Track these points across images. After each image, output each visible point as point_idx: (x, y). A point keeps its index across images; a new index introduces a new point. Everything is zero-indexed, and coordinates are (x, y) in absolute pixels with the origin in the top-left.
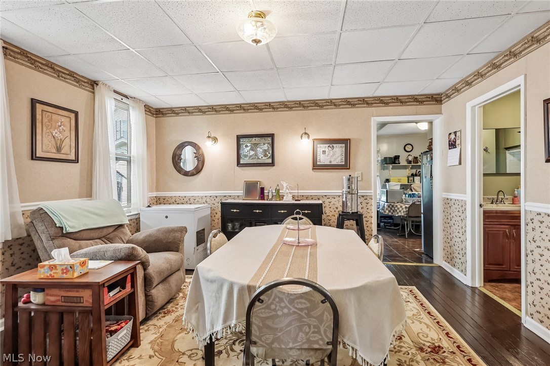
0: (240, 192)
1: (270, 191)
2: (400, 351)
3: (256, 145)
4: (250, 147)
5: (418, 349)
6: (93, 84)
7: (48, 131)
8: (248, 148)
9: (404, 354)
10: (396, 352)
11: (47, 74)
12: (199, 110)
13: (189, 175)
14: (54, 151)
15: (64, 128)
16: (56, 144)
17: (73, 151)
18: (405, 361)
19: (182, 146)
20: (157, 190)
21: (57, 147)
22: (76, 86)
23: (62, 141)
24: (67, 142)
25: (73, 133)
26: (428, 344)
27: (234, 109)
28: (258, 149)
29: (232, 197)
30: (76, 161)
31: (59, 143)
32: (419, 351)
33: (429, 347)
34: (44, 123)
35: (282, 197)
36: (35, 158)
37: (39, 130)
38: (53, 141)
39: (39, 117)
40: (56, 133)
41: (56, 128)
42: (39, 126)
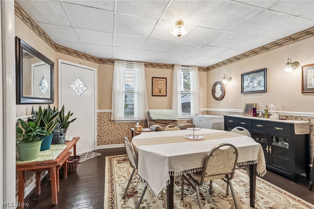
0: (242, 110)
1: (261, 110)
3: (254, 78)
4: (249, 80)
6: (173, 66)
7: (157, 86)
8: (248, 81)
11: (157, 68)
12: (224, 63)
13: (218, 100)
14: (158, 93)
15: (162, 85)
16: (159, 90)
17: (165, 92)
19: (215, 85)
20: (207, 108)
22: (166, 69)
23: (161, 89)
24: (163, 89)
25: (165, 86)
27: (240, 57)
28: (255, 81)
29: (239, 113)
30: (166, 96)
31: (160, 90)
35: (269, 116)
36: (153, 96)
37: (154, 87)
38: (158, 90)
39: (154, 82)
40: (159, 87)
41: (159, 85)
42: (154, 85)
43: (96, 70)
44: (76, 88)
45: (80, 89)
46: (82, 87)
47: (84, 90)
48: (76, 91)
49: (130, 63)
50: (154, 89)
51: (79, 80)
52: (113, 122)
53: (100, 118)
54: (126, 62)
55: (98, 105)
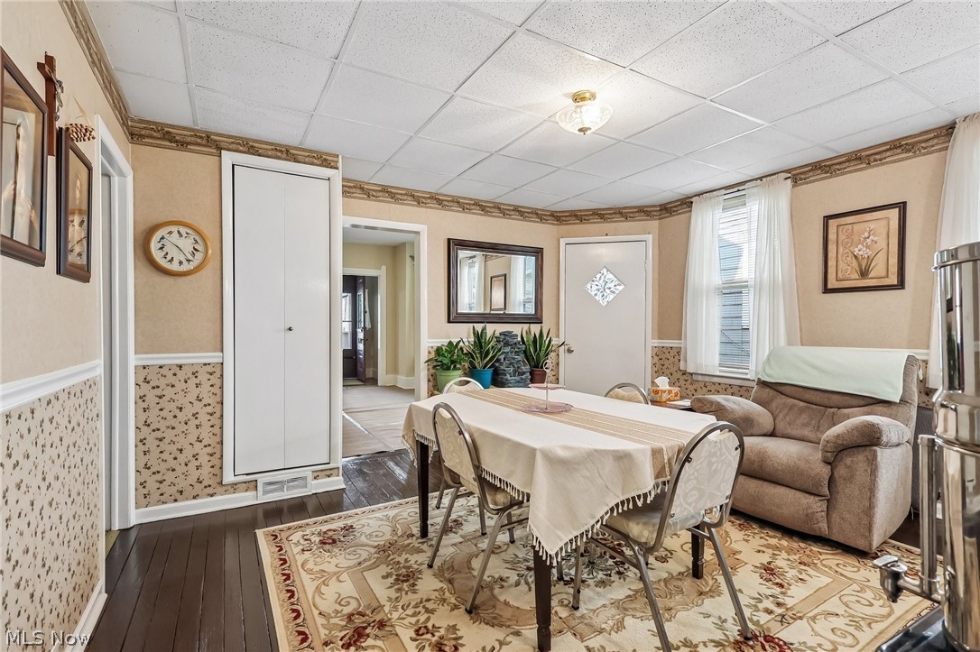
2: (416, 606)
5: (388, 624)
7: (847, 250)
9: (408, 606)
10: (421, 602)
11: (849, 171)
14: (856, 276)
15: (875, 239)
16: (860, 266)
17: (894, 270)
18: (406, 594)
21: (861, 270)
23: (870, 260)
24: (880, 259)
25: (894, 239)
26: (370, 642)
30: (900, 286)
31: (864, 263)
32: (386, 619)
33: (368, 636)
34: (840, 242)
36: (827, 290)
37: (832, 254)
38: (855, 264)
39: (832, 236)
40: (860, 250)
41: (860, 243)
42: (832, 248)
43: (650, 238)
44: (598, 290)
45: (607, 290)
46: (612, 285)
47: (617, 292)
48: (596, 297)
49: (738, 190)
50: (831, 263)
51: (605, 271)
52: (689, 378)
53: (662, 362)
54: (724, 192)
55: (656, 327)
